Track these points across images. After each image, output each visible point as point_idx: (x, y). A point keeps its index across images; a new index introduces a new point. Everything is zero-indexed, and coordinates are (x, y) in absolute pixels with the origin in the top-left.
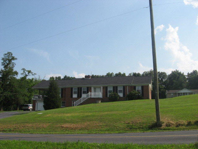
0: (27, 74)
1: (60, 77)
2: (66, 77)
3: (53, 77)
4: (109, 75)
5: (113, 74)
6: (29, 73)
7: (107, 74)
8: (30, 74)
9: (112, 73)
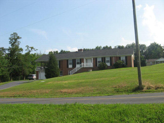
0: (31, 50)
1: (57, 51)
2: (62, 51)
3: (51, 52)
4: (98, 49)
5: (101, 47)
6: (31, 49)
7: (96, 47)
8: (33, 50)
9: (101, 46)
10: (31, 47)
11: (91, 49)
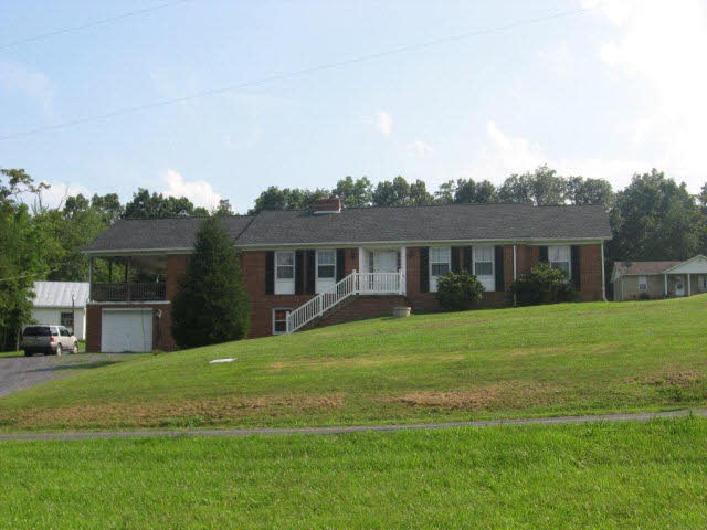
0: (8, 187)
1: (115, 196)
2: (143, 195)
3: (80, 196)
4: (349, 191)
5: (368, 183)
7: (340, 184)
9: (365, 178)
10: (13, 173)
11: (313, 190)
